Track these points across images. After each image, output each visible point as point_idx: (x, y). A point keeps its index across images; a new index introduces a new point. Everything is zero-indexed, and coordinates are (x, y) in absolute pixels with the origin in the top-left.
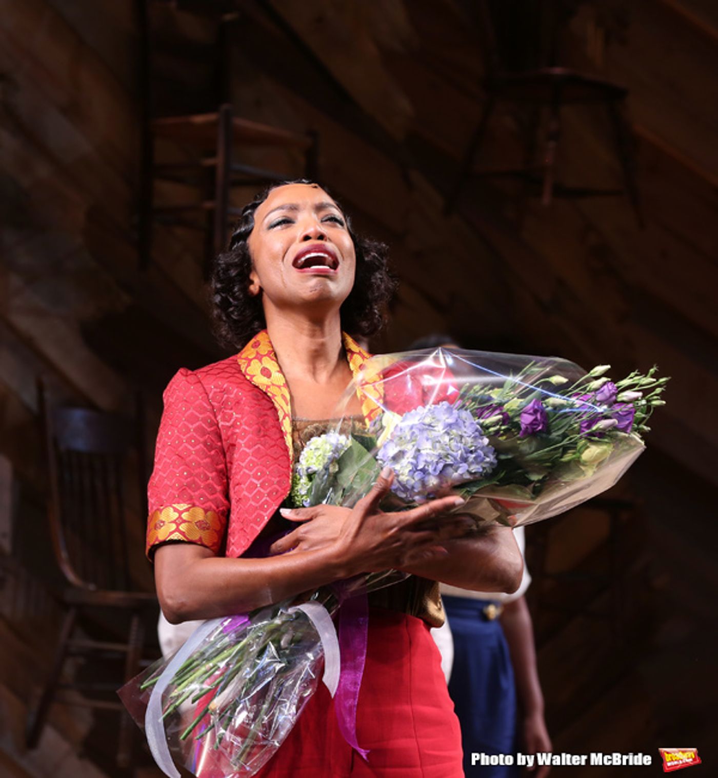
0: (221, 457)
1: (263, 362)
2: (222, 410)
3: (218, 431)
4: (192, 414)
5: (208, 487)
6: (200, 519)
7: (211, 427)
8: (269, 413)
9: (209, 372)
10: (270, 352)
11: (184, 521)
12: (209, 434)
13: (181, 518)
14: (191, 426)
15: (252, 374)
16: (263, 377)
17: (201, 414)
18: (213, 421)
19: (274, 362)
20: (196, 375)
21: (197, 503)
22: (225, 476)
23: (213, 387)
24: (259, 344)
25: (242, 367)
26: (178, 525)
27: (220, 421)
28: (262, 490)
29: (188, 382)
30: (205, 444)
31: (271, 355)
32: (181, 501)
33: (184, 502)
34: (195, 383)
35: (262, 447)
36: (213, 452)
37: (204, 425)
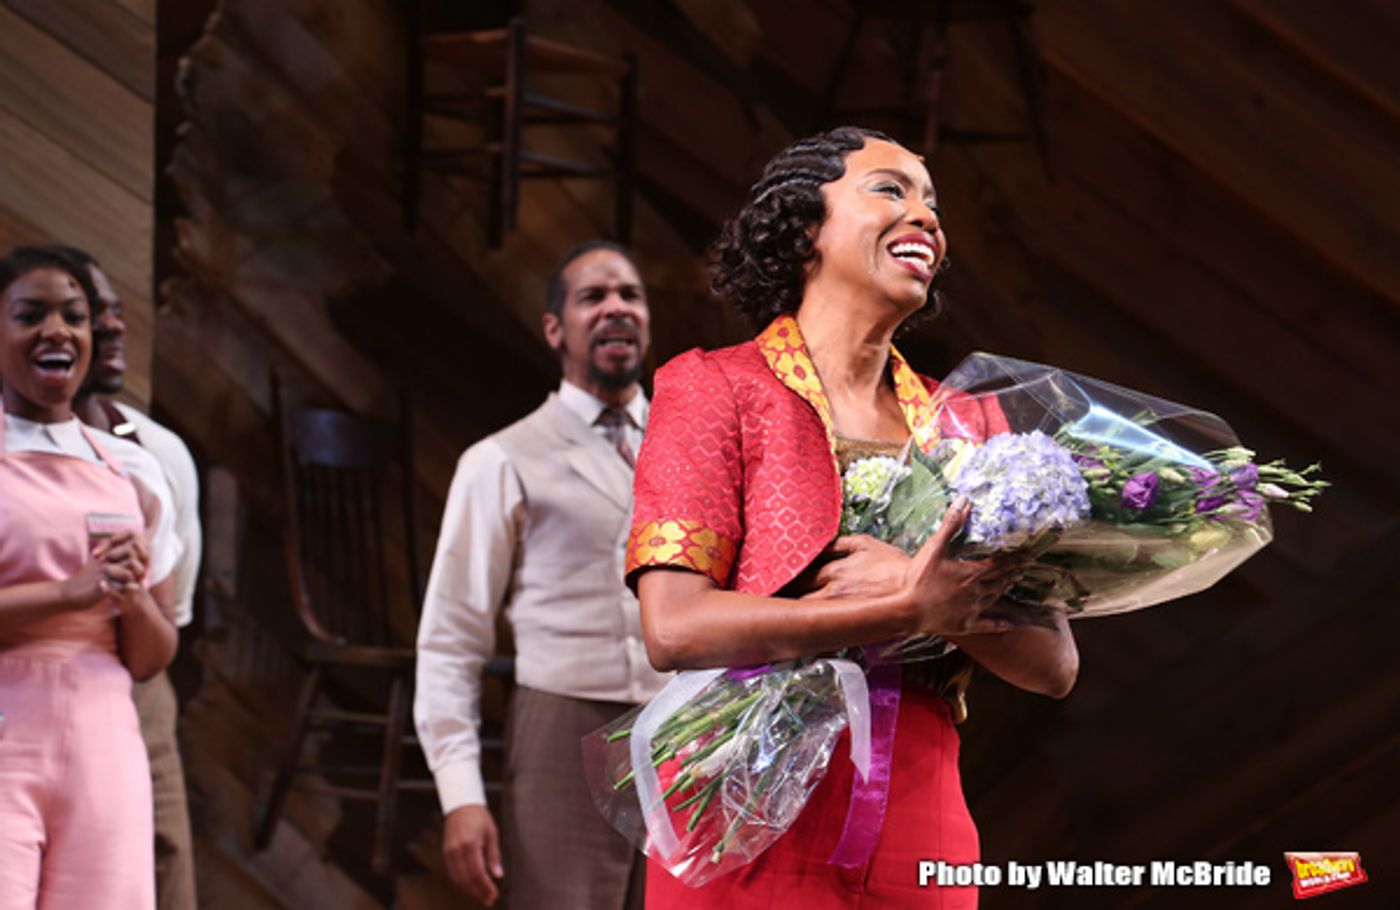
0: (740, 472)
1: (795, 358)
2: (748, 412)
3: (740, 437)
4: (711, 410)
5: (725, 506)
6: (712, 546)
7: (732, 431)
9: (731, 360)
10: (801, 347)
11: (693, 544)
12: (729, 439)
13: (690, 541)
14: (708, 426)
15: (783, 372)
16: (797, 378)
17: (721, 412)
18: (735, 423)
19: (808, 360)
20: (713, 358)
21: (709, 524)
23: (738, 379)
24: (788, 334)
25: (768, 359)
26: (685, 548)
27: (744, 425)
28: (802, 525)
29: (706, 367)
30: (724, 451)
31: (803, 351)
32: (689, 518)
33: (694, 518)
34: (715, 371)
35: (802, 470)
36: (730, 464)
37: (724, 427)
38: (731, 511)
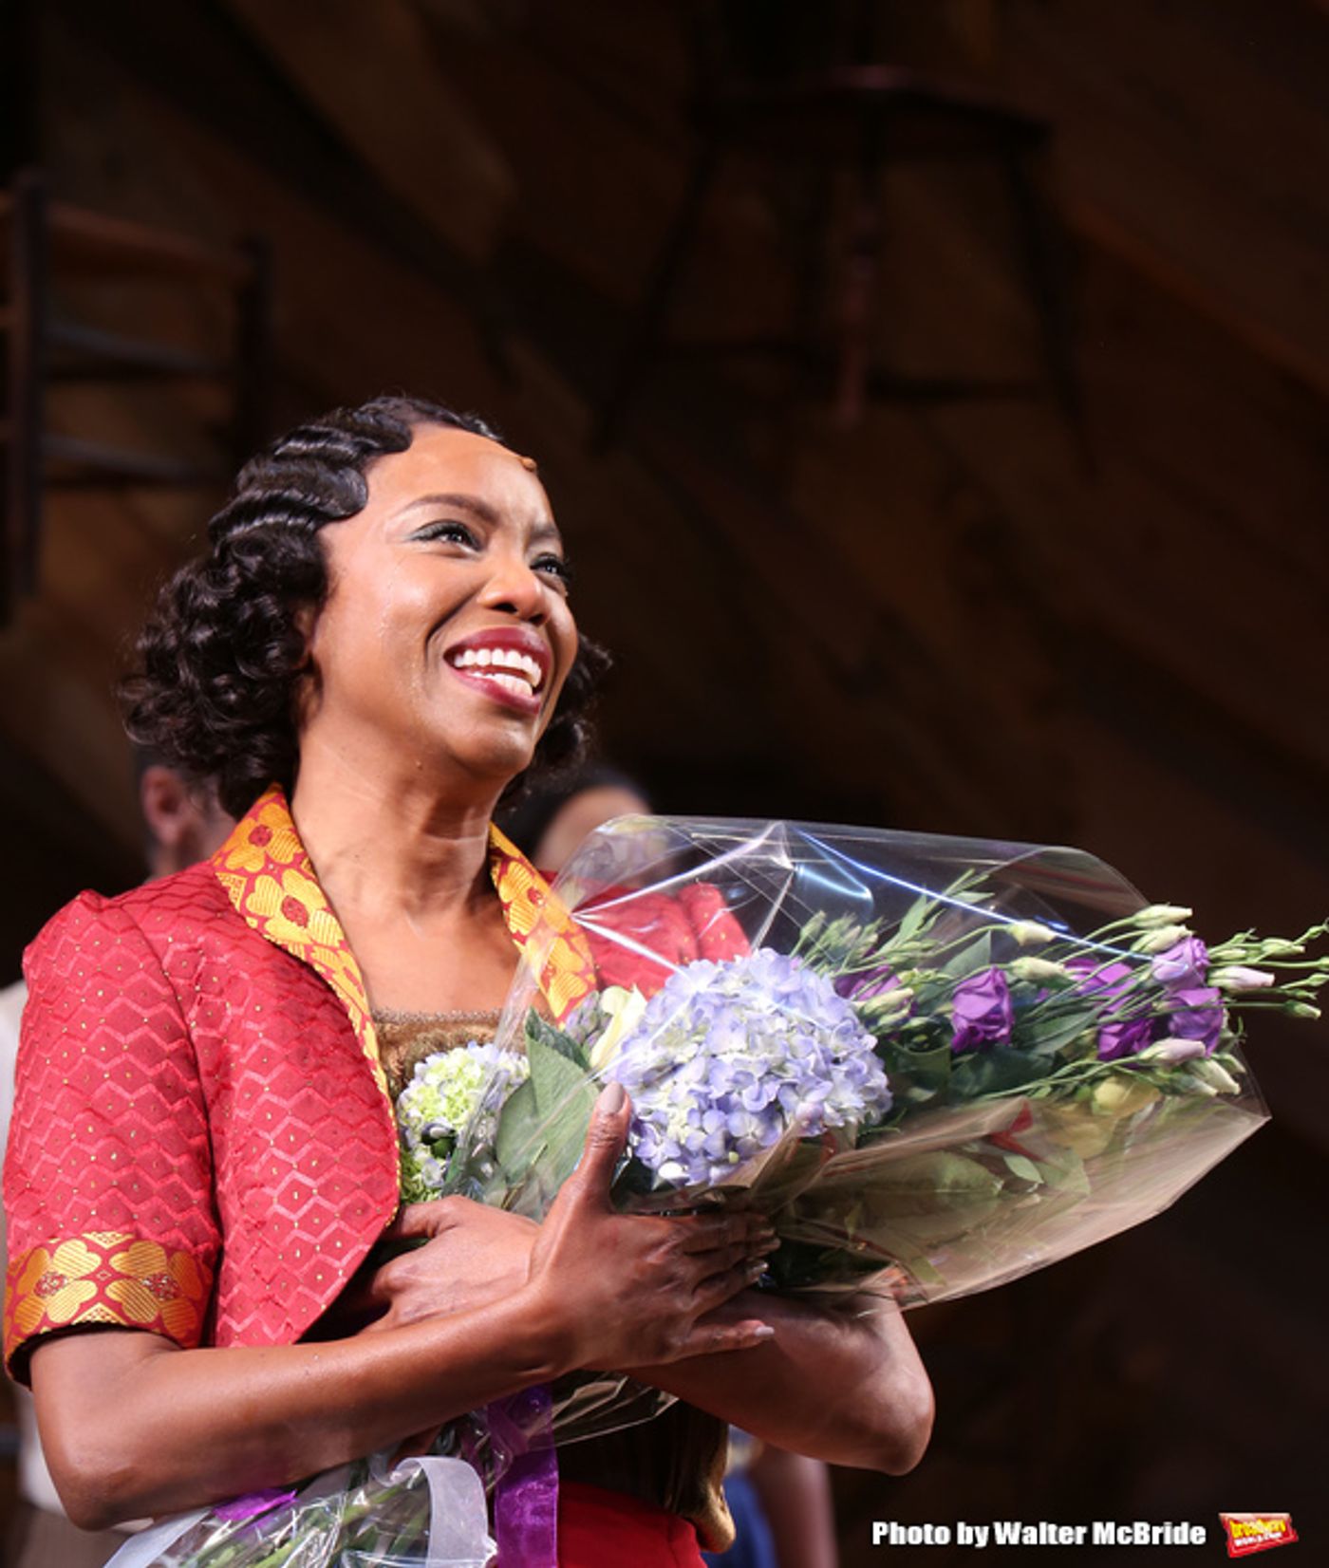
0: (200, 1117)
1: (285, 884)
2: (199, 997)
3: (191, 1052)
4: (124, 1007)
5: (173, 1191)
6: (156, 1272)
7: (175, 1040)
8: (322, 1013)
9: (155, 903)
10: (299, 859)
11: (117, 1276)
12: (168, 1058)
13: (111, 1270)
14: (121, 1039)
15: (261, 914)
16: (289, 922)
17: (146, 1007)
18: (178, 1026)
19: (311, 883)
20: (121, 907)
21: (145, 1231)
22: (207, 1165)
23: (170, 940)
24: (269, 838)
25: (231, 893)
26: (102, 1286)
27: (194, 1026)
28: (326, 1204)
29: (106, 927)
30: (160, 1083)
31: (302, 866)
32: (104, 1225)
33: (114, 1227)
34: (123, 931)
35: (317, 1096)
36: (178, 1105)
37: (154, 1036)
38: (188, 1197)
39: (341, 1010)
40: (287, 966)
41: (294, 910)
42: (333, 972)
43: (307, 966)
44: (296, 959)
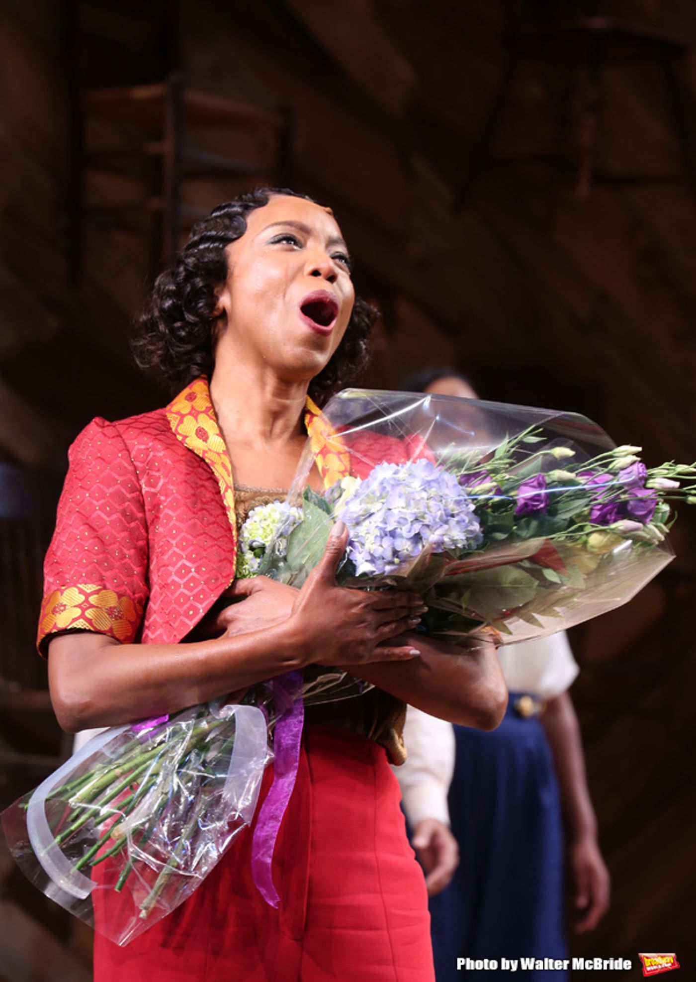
0: (143, 531)
1: (199, 420)
2: (147, 472)
3: (141, 499)
4: (109, 475)
5: (125, 567)
6: (112, 605)
7: (133, 492)
8: (207, 484)
9: (131, 425)
10: (208, 409)
11: (92, 606)
12: (129, 501)
13: (89, 603)
14: (106, 490)
15: (184, 434)
16: (198, 439)
17: (120, 475)
18: (135, 485)
19: (212, 422)
20: (114, 426)
21: (108, 585)
22: (145, 555)
23: (136, 443)
24: (195, 397)
25: (171, 423)
26: (83, 610)
27: (143, 486)
28: (197, 576)
29: (105, 435)
30: (124, 513)
31: (209, 413)
32: (88, 581)
33: (93, 583)
34: (113, 437)
35: (199, 523)
36: (133, 524)
37: (124, 491)
38: (133, 570)
39: (216, 482)
40: (193, 460)
41: (202, 434)
42: (215, 463)
43: (202, 460)
44: (198, 456)
